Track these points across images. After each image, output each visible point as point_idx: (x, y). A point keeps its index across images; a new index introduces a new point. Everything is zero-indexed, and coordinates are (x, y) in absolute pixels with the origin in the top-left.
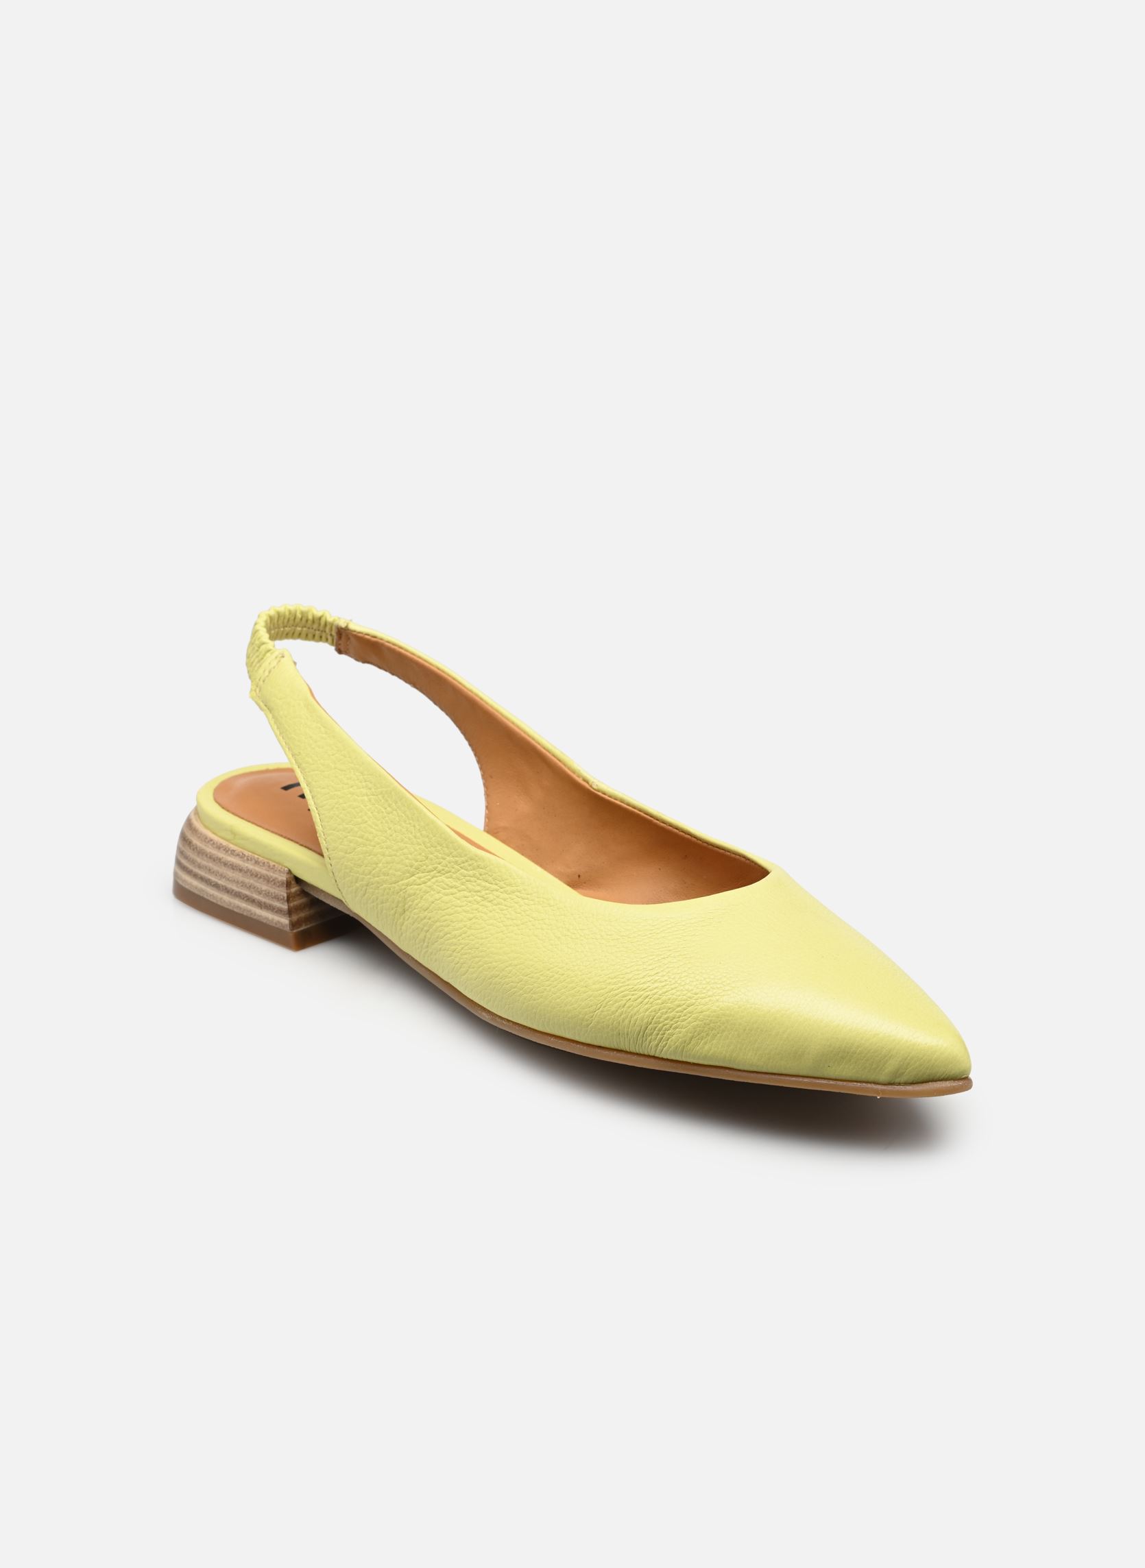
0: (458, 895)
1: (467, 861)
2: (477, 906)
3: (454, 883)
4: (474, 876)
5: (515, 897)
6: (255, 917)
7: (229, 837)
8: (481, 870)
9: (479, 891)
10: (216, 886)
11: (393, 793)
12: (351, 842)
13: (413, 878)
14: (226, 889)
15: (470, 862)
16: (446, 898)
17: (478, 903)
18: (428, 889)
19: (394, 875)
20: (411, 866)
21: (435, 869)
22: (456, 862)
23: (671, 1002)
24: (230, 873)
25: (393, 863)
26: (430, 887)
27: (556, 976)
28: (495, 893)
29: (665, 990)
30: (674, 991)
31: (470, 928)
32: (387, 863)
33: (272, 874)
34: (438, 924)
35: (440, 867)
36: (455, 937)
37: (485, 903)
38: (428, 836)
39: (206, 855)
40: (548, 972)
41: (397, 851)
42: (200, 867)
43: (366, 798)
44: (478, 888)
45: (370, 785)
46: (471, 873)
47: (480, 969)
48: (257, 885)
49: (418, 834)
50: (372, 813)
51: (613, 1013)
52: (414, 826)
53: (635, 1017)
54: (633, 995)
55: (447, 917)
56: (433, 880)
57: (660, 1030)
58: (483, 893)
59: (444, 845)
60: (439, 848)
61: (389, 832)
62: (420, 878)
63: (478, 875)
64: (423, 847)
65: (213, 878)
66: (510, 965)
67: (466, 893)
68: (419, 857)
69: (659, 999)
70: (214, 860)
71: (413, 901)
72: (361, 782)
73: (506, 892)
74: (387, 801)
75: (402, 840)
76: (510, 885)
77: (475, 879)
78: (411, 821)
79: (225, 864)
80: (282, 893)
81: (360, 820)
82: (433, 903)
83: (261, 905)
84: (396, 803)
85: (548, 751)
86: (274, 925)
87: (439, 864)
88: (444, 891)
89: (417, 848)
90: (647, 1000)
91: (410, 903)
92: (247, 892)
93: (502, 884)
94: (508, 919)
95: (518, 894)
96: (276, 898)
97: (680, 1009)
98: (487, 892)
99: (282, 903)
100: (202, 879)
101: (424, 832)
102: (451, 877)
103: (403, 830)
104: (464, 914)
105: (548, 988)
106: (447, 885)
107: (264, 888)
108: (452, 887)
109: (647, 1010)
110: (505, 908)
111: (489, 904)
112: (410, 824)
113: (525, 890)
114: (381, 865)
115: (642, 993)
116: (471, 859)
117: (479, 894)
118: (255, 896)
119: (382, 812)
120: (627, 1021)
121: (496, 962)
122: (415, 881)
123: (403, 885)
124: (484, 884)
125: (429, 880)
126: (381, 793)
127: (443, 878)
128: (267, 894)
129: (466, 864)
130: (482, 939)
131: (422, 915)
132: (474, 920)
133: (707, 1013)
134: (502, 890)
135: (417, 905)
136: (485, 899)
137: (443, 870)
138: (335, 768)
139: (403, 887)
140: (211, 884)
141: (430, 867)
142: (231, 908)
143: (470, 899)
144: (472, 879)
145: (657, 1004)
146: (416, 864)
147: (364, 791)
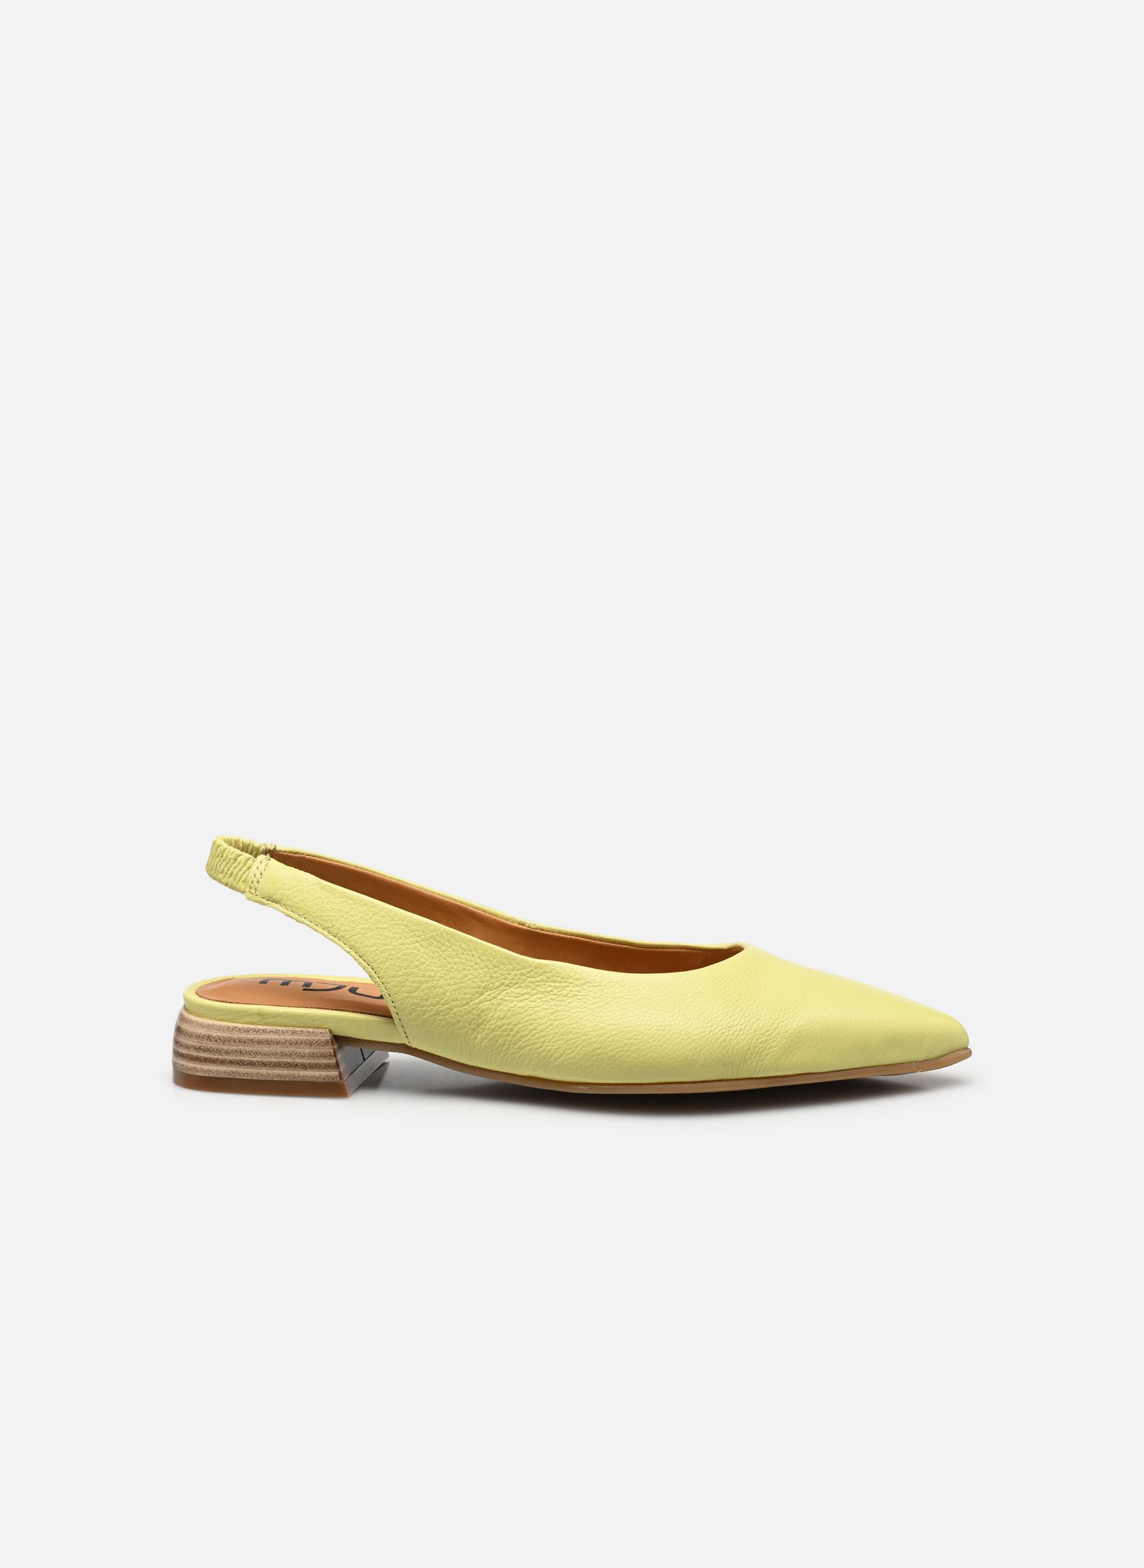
0: (532, 999)
1: (532, 971)
2: (555, 1002)
3: (525, 991)
4: (542, 980)
5: (587, 987)
6: (299, 1079)
7: (257, 1019)
8: (548, 974)
9: (552, 991)
10: (251, 1064)
11: (444, 934)
12: (413, 982)
13: (483, 996)
14: (263, 1063)
15: (536, 971)
16: (521, 1004)
17: (554, 1000)
18: (501, 1002)
19: (464, 999)
20: (479, 988)
21: (502, 984)
22: (522, 974)
23: (761, 1030)
24: (266, 1049)
25: (460, 989)
26: (502, 999)
27: (659, 1033)
28: (568, 989)
29: (751, 1022)
30: (759, 1021)
31: (555, 1020)
32: (455, 991)
33: (313, 1038)
34: (520, 1026)
35: (507, 982)
36: (542, 1031)
37: (561, 998)
38: (488, 960)
39: (234, 1041)
40: (650, 1032)
41: (462, 979)
42: (227, 1053)
43: (417, 944)
44: (549, 989)
45: (418, 933)
46: (538, 979)
47: (579, 1048)
48: (300, 1050)
49: (479, 961)
50: (427, 955)
51: (717, 1048)
52: (473, 955)
53: (737, 1047)
54: (729, 1031)
55: (528, 1018)
56: (503, 993)
57: (757, 1053)
58: (556, 991)
59: (507, 963)
60: (502, 967)
61: (448, 966)
62: (489, 995)
63: (545, 978)
64: (486, 970)
65: (246, 1058)
66: (611, 1035)
67: (539, 996)
68: (484, 978)
69: (750, 1030)
70: (245, 1042)
71: (487, 1015)
72: (408, 933)
73: (577, 985)
74: (439, 942)
75: (465, 969)
76: (578, 979)
77: (545, 983)
78: (469, 952)
79: (259, 1042)
80: (328, 1051)
81: (418, 963)
82: (509, 1011)
83: (304, 1067)
84: (449, 941)
85: (478, 909)
86: (322, 1081)
87: (506, 979)
88: (516, 999)
89: (481, 971)
90: (742, 1032)
91: (485, 1017)
92: (288, 1060)
93: (570, 980)
94: (589, 1004)
95: (589, 984)
96: (323, 1056)
97: (769, 1033)
98: (559, 989)
99: (330, 1059)
100: (231, 1062)
101: (484, 958)
102: (520, 987)
103: (463, 961)
104: (545, 1011)
105: (654, 1044)
106: (519, 994)
107: (307, 1051)
108: (523, 994)
109: (745, 1039)
110: (582, 997)
111: (565, 998)
112: (468, 954)
113: (593, 980)
114: (449, 994)
115: (735, 1028)
116: (536, 968)
117: (551, 993)
118: (298, 1060)
119: (438, 952)
120: (730, 1052)
121: (594, 1037)
122: (485, 998)
123: (475, 1004)
124: (553, 984)
125: (499, 994)
126: (432, 937)
127: (512, 989)
128: (312, 1056)
129: (532, 973)
130: (572, 1024)
131: (500, 1023)
132: (556, 1014)
133: (791, 1031)
134: (573, 985)
135: (492, 1017)
136: (560, 995)
137: (511, 983)
138: (377, 928)
139: (475, 1006)
140: (244, 1064)
141: (498, 984)
142: (270, 1079)
143: (544, 999)
144: (542, 983)
145: (751, 1034)
146: (484, 984)
147: (414, 939)
